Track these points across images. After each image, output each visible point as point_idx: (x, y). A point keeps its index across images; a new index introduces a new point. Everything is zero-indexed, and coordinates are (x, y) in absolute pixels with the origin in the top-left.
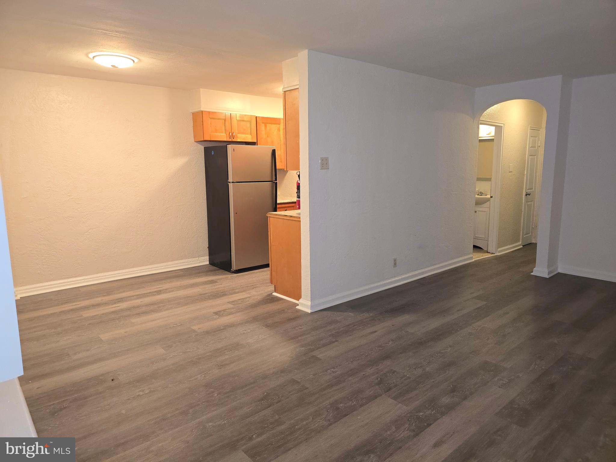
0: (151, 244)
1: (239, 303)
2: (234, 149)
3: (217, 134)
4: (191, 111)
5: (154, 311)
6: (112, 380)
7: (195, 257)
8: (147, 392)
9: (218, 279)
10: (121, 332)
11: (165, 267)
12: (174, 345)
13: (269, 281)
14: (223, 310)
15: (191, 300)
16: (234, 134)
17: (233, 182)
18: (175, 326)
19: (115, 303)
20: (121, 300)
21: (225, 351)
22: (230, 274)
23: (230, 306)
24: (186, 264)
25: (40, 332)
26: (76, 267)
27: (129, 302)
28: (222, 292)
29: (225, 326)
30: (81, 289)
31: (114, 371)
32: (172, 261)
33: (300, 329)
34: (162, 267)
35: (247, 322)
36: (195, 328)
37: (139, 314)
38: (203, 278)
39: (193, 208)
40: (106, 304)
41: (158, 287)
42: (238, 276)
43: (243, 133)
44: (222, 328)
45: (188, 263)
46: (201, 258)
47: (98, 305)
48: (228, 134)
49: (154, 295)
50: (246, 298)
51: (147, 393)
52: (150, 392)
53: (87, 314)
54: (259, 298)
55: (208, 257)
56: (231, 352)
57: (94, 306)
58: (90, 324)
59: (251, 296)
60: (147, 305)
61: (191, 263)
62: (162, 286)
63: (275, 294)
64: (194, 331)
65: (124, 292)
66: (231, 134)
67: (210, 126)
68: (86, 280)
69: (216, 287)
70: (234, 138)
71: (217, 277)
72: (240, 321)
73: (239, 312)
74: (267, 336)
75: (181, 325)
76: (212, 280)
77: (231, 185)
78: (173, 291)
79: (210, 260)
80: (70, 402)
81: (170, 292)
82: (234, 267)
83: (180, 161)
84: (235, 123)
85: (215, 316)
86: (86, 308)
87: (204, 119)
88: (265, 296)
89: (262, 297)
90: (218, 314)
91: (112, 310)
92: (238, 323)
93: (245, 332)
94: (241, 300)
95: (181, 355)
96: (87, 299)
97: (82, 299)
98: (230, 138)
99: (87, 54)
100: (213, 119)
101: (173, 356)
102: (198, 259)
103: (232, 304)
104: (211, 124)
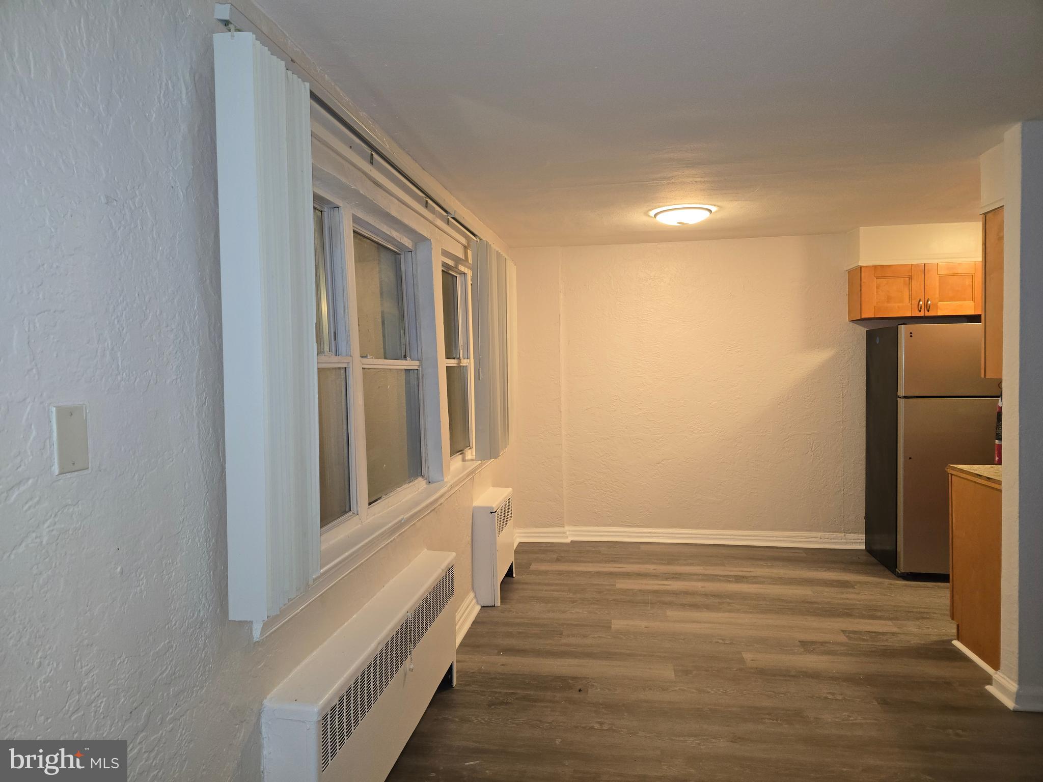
1: (864, 639)
2: (911, 333)
3: (889, 305)
4: (845, 269)
5: (708, 607)
6: (580, 690)
7: (838, 532)
8: (605, 728)
9: (859, 582)
10: (641, 624)
11: (778, 539)
12: (694, 672)
13: (948, 613)
14: (821, 641)
15: (780, 607)
16: (929, 302)
17: (905, 397)
18: (720, 641)
19: (667, 579)
20: (677, 576)
21: (767, 716)
22: (894, 579)
23: (842, 638)
24: (819, 540)
25: (556, 593)
26: (641, 512)
27: (686, 583)
28: (848, 609)
29: (801, 672)
31: (592, 679)
32: (793, 530)
33: (957, 735)
34: (773, 537)
35: (851, 679)
36: (747, 656)
37: (683, 606)
38: (835, 573)
39: (837, 441)
40: (655, 576)
41: (745, 569)
42: (906, 585)
43: (952, 299)
44: (793, 673)
45: (822, 540)
46: (849, 535)
47: (644, 575)
48: (915, 302)
49: (729, 581)
50: (884, 634)
51: (605, 730)
52: (609, 730)
53: (622, 584)
54: (915, 641)
55: (863, 537)
56: (775, 722)
57: (639, 575)
58: (614, 600)
59: (901, 632)
60: (706, 595)
61: (829, 540)
62: (752, 570)
63: (957, 644)
64: (742, 661)
65: (691, 564)
66: (921, 303)
67: (877, 292)
68: (653, 535)
69: (844, 596)
70: (928, 311)
71: (861, 578)
72: (838, 673)
73: (851, 655)
74: (869, 721)
75: (731, 643)
76: (847, 581)
77: (901, 403)
78: (762, 583)
79: (867, 543)
80: (517, 699)
81: (756, 583)
82: (902, 567)
83: (819, 357)
84: (933, 282)
85: (797, 648)
86: (627, 575)
87: (863, 281)
88: (932, 641)
89: (923, 642)
90: (807, 646)
91: (656, 588)
92: (831, 675)
93: (830, 697)
94: (874, 634)
95: (693, 693)
96: (639, 563)
97: (632, 561)
98: (920, 311)
99: (646, 214)
100: (884, 277)
101: (680, 689)
102: (844, 535)
103: (847, 637)
104: (877, 288)
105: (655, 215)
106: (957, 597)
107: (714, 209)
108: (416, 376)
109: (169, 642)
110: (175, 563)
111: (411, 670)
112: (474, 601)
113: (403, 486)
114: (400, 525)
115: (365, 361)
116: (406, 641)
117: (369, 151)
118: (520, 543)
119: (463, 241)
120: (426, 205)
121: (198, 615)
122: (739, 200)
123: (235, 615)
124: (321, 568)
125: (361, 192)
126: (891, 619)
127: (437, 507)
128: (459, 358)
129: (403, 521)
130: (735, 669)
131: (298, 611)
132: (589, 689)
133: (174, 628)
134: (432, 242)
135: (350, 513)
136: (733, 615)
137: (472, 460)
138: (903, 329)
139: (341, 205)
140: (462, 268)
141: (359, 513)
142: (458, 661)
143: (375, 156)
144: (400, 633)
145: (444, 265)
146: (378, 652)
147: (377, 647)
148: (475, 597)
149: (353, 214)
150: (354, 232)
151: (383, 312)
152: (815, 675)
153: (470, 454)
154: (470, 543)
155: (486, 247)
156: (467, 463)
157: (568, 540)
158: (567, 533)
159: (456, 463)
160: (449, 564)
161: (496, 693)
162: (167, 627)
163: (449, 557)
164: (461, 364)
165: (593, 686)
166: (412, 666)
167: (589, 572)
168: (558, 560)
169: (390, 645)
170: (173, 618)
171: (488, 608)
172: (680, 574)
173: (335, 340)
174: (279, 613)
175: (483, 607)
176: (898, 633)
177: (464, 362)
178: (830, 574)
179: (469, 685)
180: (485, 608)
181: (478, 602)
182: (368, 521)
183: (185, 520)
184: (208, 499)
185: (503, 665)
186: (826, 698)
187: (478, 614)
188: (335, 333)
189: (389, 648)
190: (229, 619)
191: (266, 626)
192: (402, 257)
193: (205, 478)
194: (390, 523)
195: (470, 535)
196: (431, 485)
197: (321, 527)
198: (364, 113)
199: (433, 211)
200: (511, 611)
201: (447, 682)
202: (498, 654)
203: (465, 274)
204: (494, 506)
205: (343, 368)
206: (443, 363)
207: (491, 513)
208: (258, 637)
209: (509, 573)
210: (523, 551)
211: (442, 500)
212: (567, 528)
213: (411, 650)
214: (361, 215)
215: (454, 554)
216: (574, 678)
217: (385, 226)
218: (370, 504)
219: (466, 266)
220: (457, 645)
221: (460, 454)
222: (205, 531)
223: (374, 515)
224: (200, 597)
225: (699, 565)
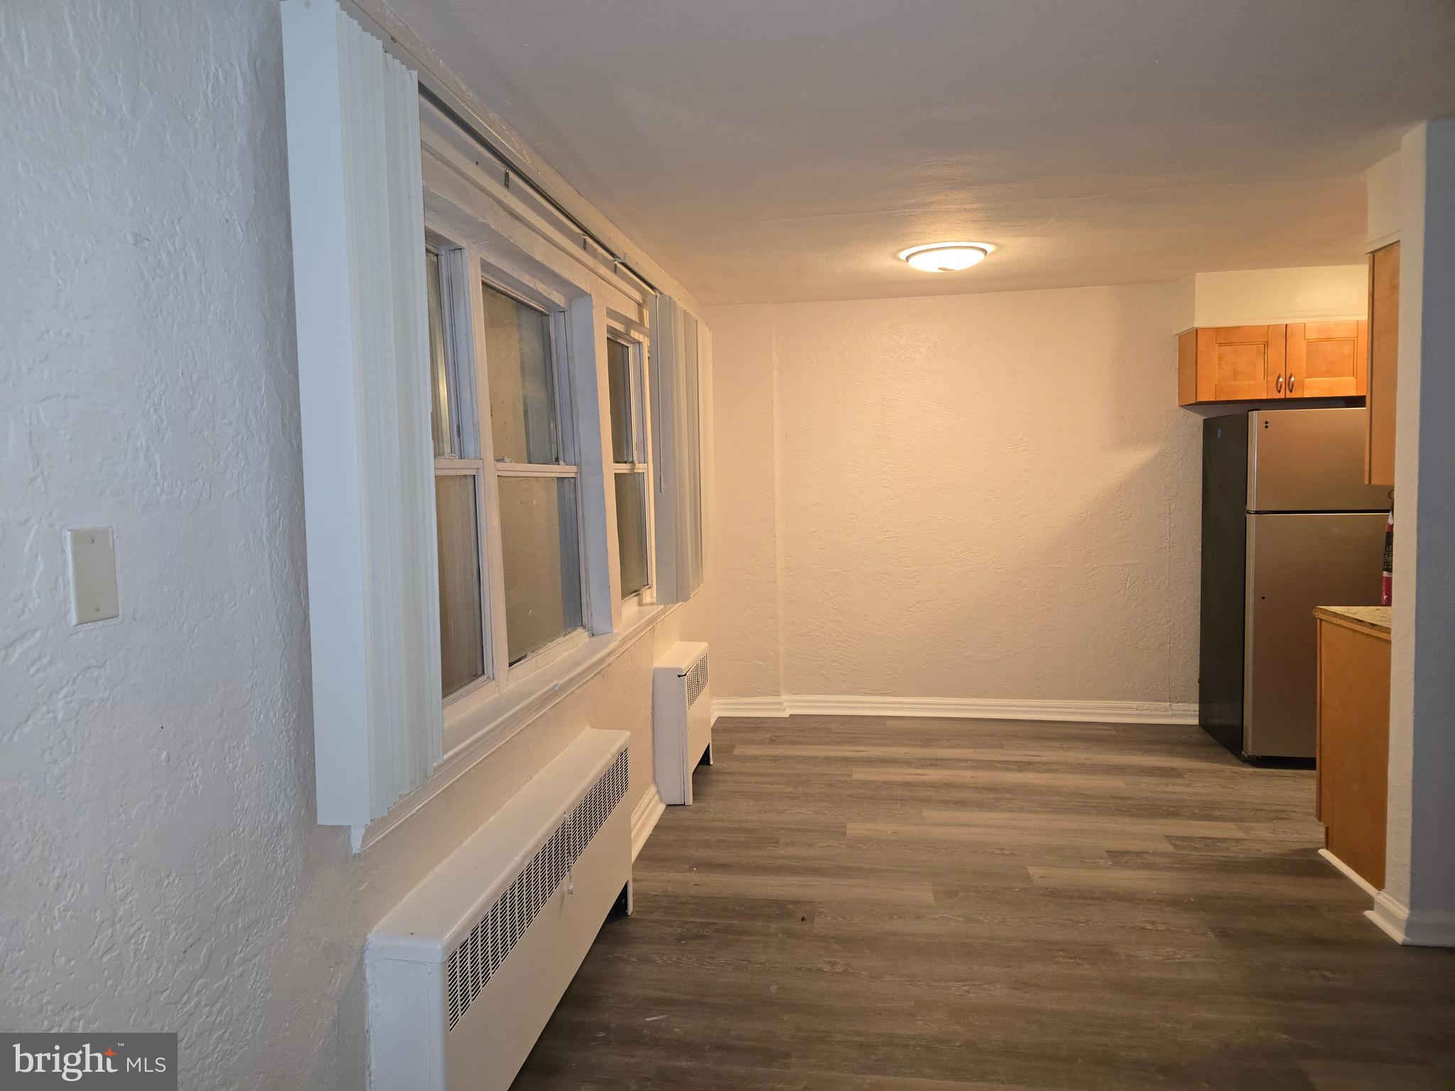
0: (1047, 649)
1: (1196, 848)
2: (1267, 423)
3: (1236, 384)
4: (1175, 332)
5: (980, 806)
6: (803, 919)
7: (1160, 701)
8: (838, 971)
9: (1191, 770)
10: (887, 829)
11: (1077, 710)
12: (961, 894)
13: (1314, 811)
14: (1136, 850)
15: (1081, 804)
16: (1293, 379)
17: (1257, 512)
18: (997, 851)
19: (923, 767)
20: (937, 763)
21: (1061, 953)
22: (1237, 765)
23: (1168, 847)
24: (1135, 712)
25: (769, 786)
26: (887, 675)
27: (949, 772)
28: (1173, 807)
29: (1108, 893)
30: (888, 722)
31: (820, 903)
32: (1098, 698)
33: (1324, 978)
35: (1177, 903)
36: (1035, 871)
37: (945, 803)
38: (1156, 758)
39: (1162, 575)
40: (907, 763)
41: (1033, 753)
42: (1255, 773)
43: (1325, 374)
44: (1097, 895)
45: (1139, 712)
46: (1176, 704)
47: (892, 762)
48: (1272, 379)
49: (1009, 769)
50: (1224, 840)
51: (838, 973)
52: (843, 973)
53: (861, 774)
54: (1266, 850)
55: (1196, 707)
56: (1072, 960)
57: (885, 761)
58: (850, 796)
59: (1248, 838)
60: (977, 788)
61: (1148, 712)
62: (1041, 753)
63: (1325, 854)
64: (1027, 878)
65: (957, 746)
66: (1281, 380)
67: (1219, 364)
68: (904, 706)
69: (1170, 789)
70: (1291, 391)
71: (1194, 763)
72: (1161, 894)
73: (1176, 869)
74: (1202, 960)
75: (1012, 854)
76: (1173, 769)
77: (1252, 520)
79: (1202, 715)
80: (717, 931)
81: (1047, 771)
82: (1250, 749)
83: (1136, 458)
84: (1299, 349)
85: (1103, 861)
86: (869, 762)
87: (1199, 348)
88: (1290, 850)
89: (1277, 852)
90: (1117, 858)
91: (908, 778)
92: (1149, 897)
93: (1149, 927)
94: (1209, 841)
95: (959, 921)
96: (883, 745)
97: (875, 741)
98: (1279, 392)
99: (895, 256)
100: (1230, 344)
101: (941, 917)
102: (1170, 705)
103: (1173, 844)
104: (1220, 359)
105: (908, 258)
106: (1325, 790)
107: (990, 248)
108: (572, 487)
109: (236, 855)
110: (242, 747)
111: (571, 892)
112: (657, 797)
113: (557, 641)
114: (553, 694)
115: (501, 465)
116: (563, 853)
117: (502, 168)
118: (719, 718)
119: (637, 296)
120: (585, 246)
121: (276, 817)
122: (1025, 236)
123: (325, 817)
124: (445, 752)
125: (493, 227)
126: (1232, 820)
127: (604, 669)
128: (632, 462)
129: (557, 688)
130: (1017, 890)
131: (414, 812)
132: (816, 918)
133: (242, 835)
134: (593, 298)
135: (484, 678)
136: (1012, 815)
137: (652, 604)
138: (1255, 417)
139: (463, 245)
140: (635, 334)
141: (496, 677)
142: (634, 880)
143: (512, 175)
144: (554, 842)
145: (611, 330)
146: (525, 868)
147: (524, 860)
148: (658, 792)
149: (481, 258)
150: (484, 283)
151: (525, 397)
152: (1129, 898)
153: (649, 595)
154: (650, 718)
155: (669, 304)
156: (644, 607)
157: (786, 714)
158: (785, 704)
159: (630, 608)
160: (621, 748)
161: (688, 923)
162: (232, 834)
163: (621, 738)
164: (636, 471)
165: (821, 912)
166: (571, 887)
167: (816, 757)
168: (772, 741)
169: (540, 858)
170: (240, 822)
171: (678, 807)
172: (942, 760)
173: (459, 436)
174: (387, 815)
175: (668, 806)
176: (1243, 840)
177: (640, 468)
178: (1150, 758)
179: (651, 913)
180: (672, 808)
181: (661, 799)
182: (508, 688)
183: (254, 686)
184: (285, 658)
185: (696, 885)
186: (1143, 928)
187: (662, 815)
188: (458, 427)
189: (540, 862)
190: (318, 823)
191: (369, 832)
192: (551, 320)
193: (281, 629)
194: (538, 691)
195: (650, 706)
196: (596, 639)
197: (443, 697)
198: (496, 115)
199: (594, 254)
200: (707, 811)
201: (620, 908)
202: (691, 870)
203: (639, 343)
204: (683, 667)
205: (470, 476)
206: (611, 469)
207: (679, 676)
208: (359, 848)
209: (705, 760)
210: (724, 730)
211: (611, 659)
212: (784, 697)
213: (570, 864)
214: (492, 260)
215: (628, 733)
216: (796, 903)
217: (527, 276)
218: (511, 665)
219: (640, 332)
220: (633, 858)
221: (636, 595)
222: (282, 704)
223: (517, 680)
224: (278, 793)
225: (967, 747)
